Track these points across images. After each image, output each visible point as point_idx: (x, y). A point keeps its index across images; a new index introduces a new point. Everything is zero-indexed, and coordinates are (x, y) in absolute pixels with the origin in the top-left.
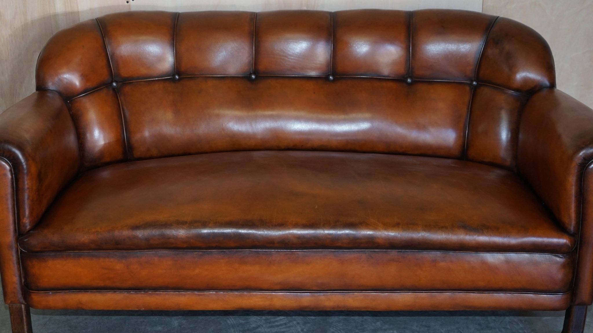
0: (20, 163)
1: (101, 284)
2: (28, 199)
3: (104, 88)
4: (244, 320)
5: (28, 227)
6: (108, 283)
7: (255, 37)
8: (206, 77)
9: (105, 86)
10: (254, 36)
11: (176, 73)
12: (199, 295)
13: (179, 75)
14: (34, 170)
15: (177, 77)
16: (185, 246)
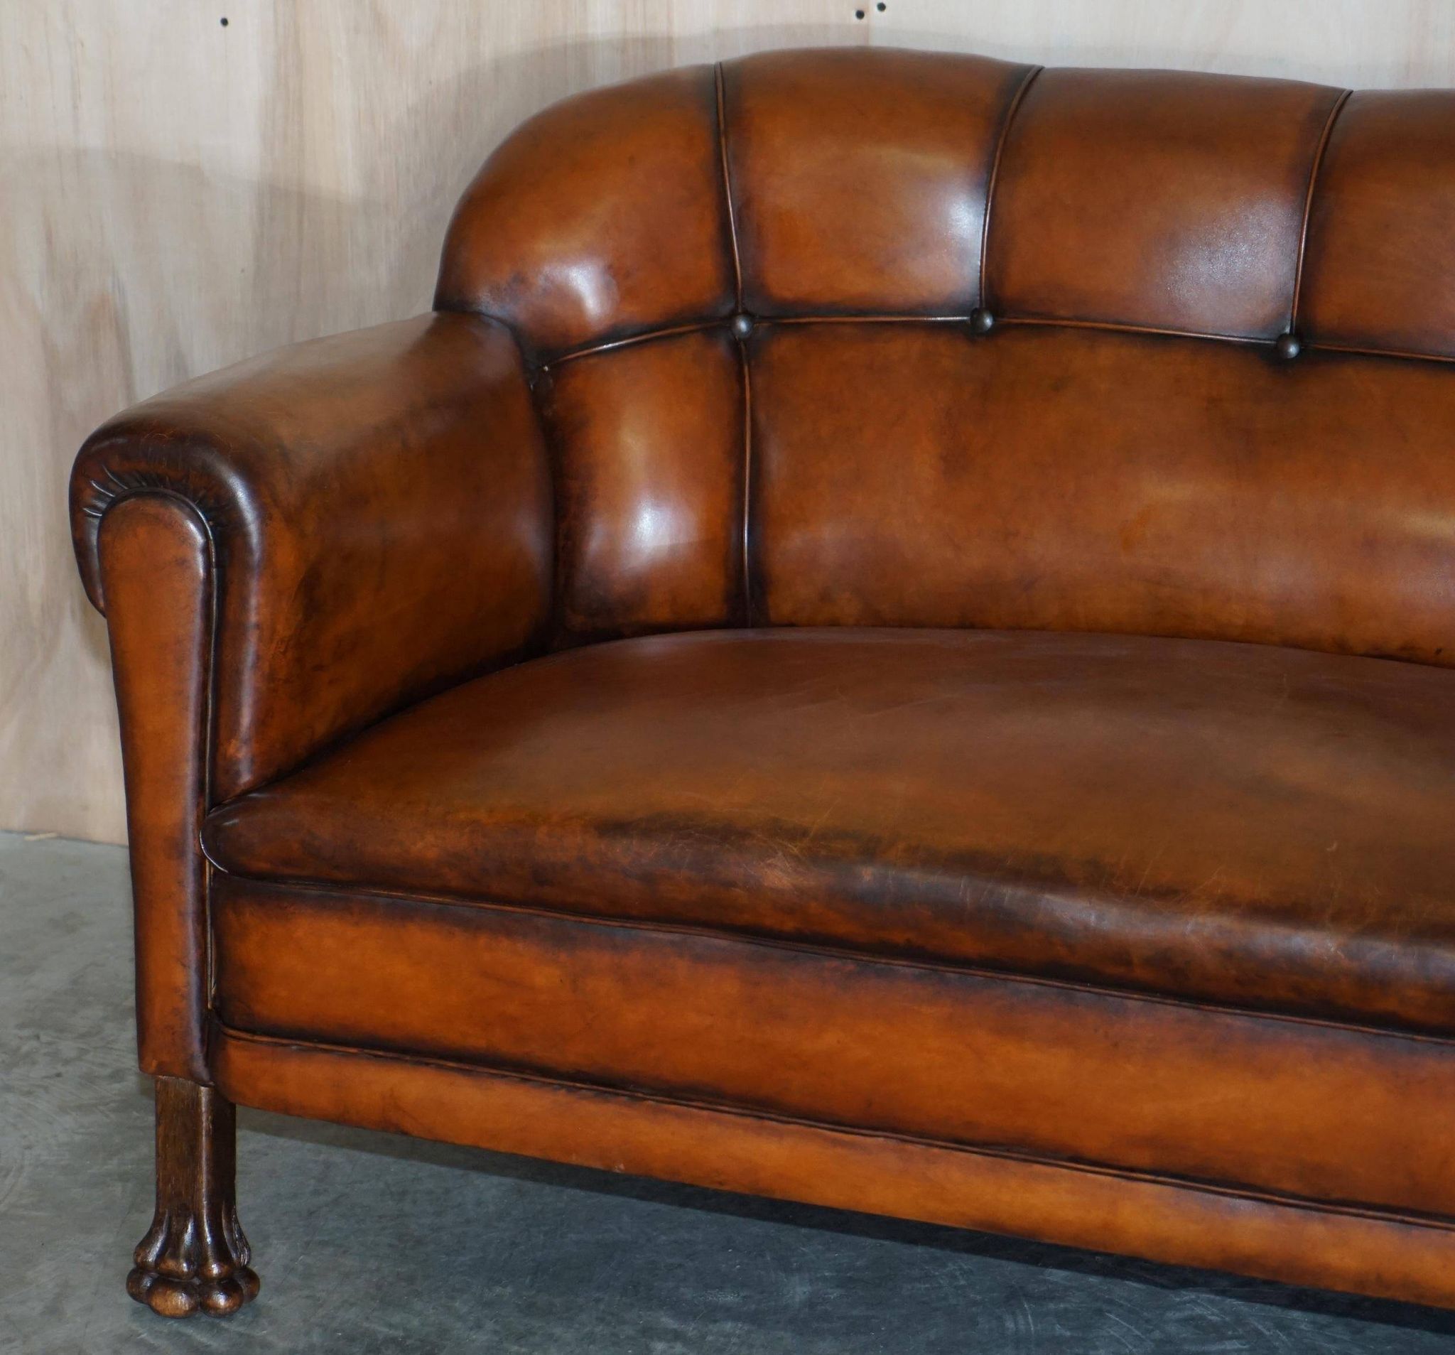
0: (240, 523)
1: (477, 1040)
2: (256, 666)
3: (696, 331)
4: (1070, 1330)
5: (246, 778)
6: (502, 1042)
7: (1315, 187)
8: (1093, 329)
9: (698, 326)
10: (1313, 182)
11: (984, 306)
12: (836, 1143)
13: (995, 316)
14: (287, 558)
15: (988, 321)
16: (790, 925)
